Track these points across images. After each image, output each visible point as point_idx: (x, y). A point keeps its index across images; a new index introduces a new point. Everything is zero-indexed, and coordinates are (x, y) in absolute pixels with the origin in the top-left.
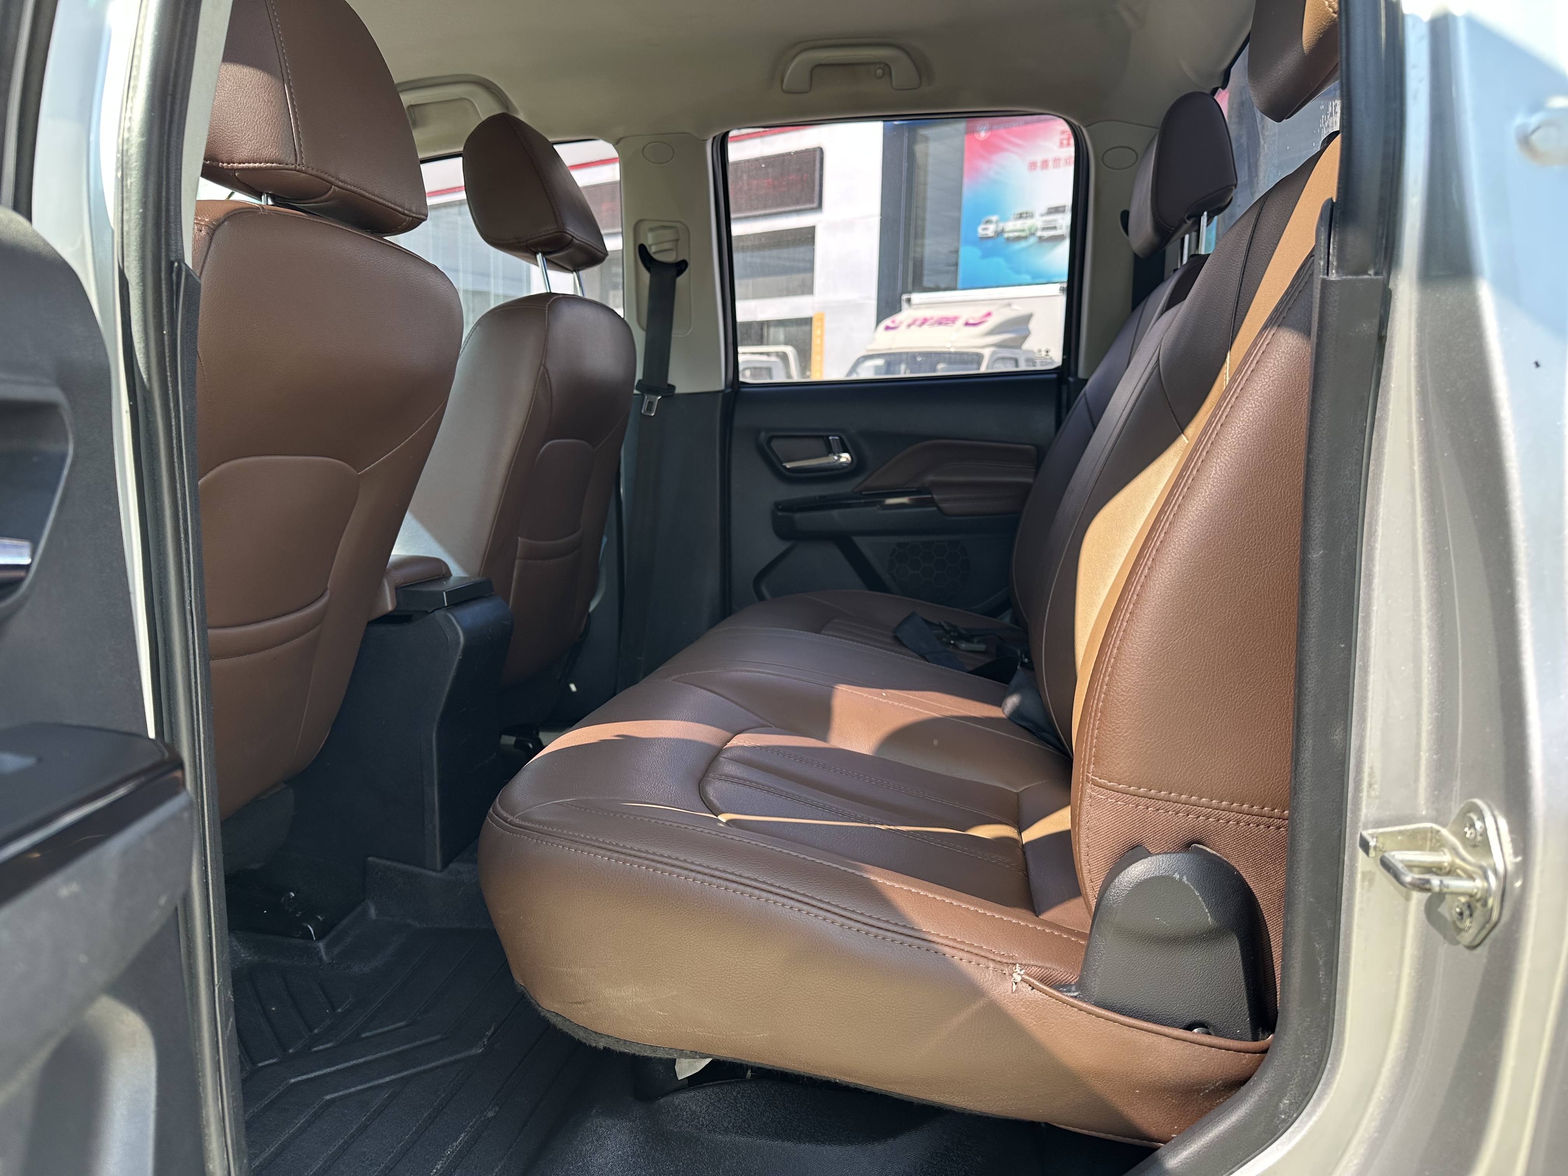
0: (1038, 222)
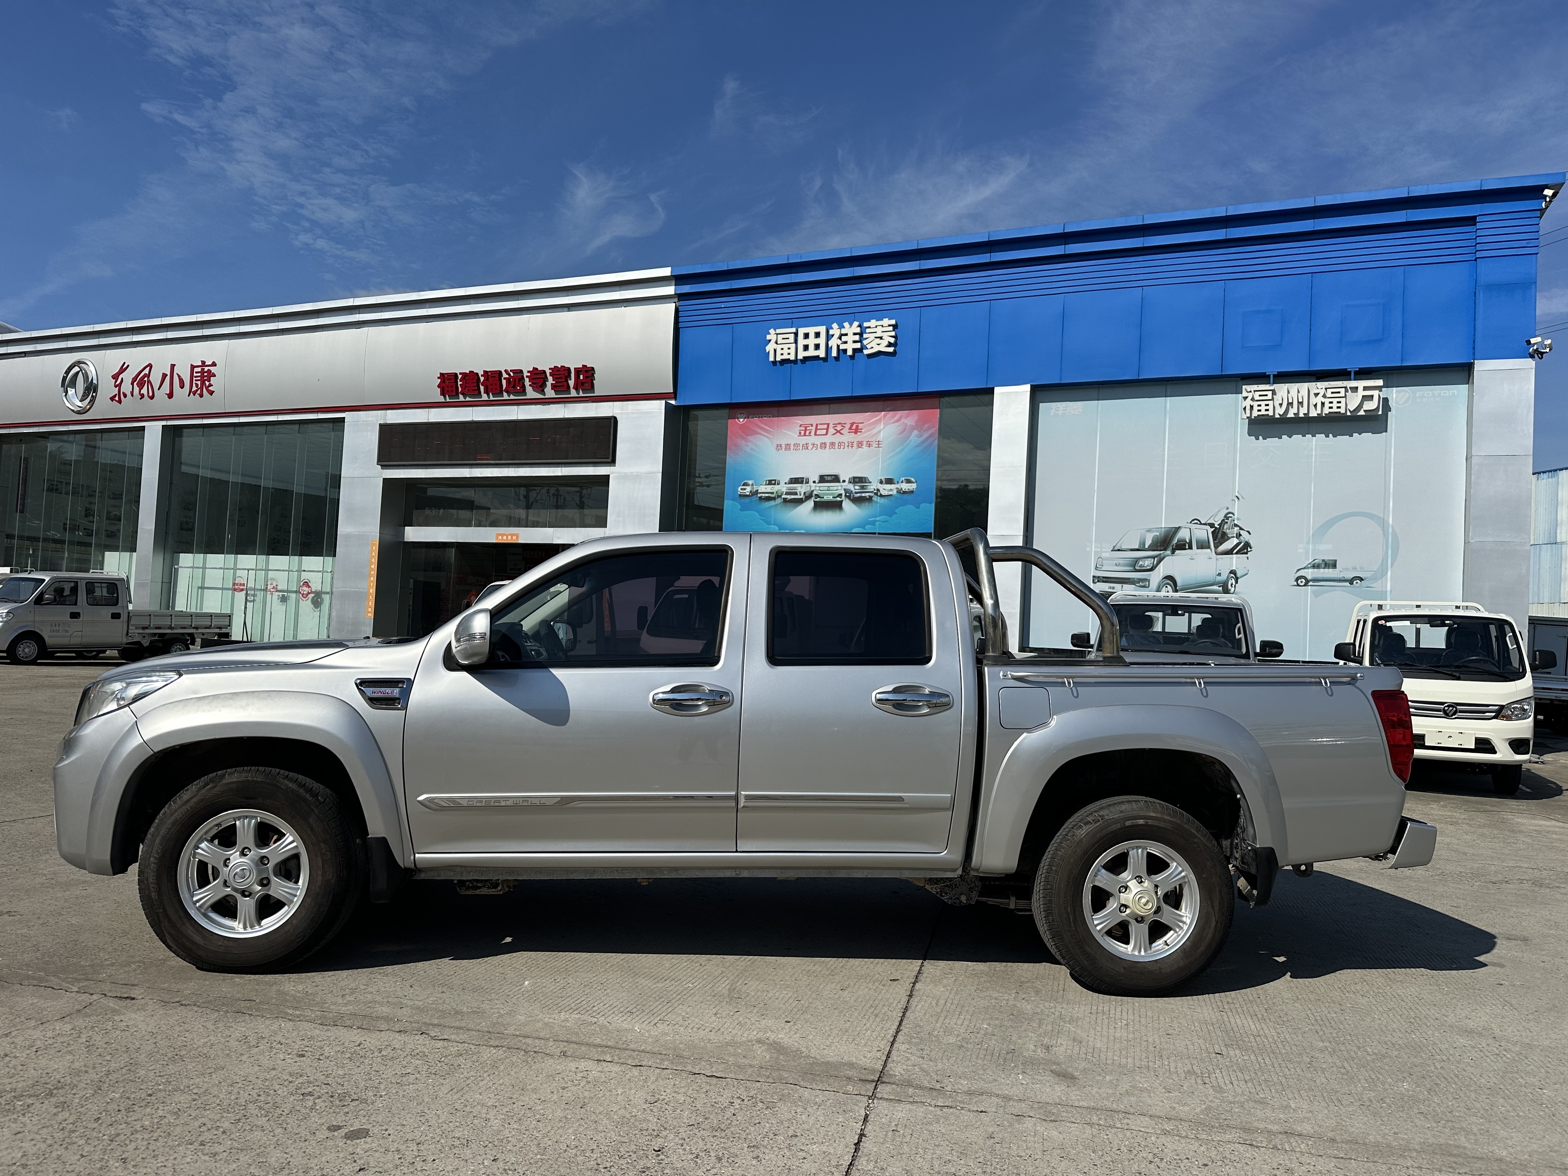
0: (783, 488)
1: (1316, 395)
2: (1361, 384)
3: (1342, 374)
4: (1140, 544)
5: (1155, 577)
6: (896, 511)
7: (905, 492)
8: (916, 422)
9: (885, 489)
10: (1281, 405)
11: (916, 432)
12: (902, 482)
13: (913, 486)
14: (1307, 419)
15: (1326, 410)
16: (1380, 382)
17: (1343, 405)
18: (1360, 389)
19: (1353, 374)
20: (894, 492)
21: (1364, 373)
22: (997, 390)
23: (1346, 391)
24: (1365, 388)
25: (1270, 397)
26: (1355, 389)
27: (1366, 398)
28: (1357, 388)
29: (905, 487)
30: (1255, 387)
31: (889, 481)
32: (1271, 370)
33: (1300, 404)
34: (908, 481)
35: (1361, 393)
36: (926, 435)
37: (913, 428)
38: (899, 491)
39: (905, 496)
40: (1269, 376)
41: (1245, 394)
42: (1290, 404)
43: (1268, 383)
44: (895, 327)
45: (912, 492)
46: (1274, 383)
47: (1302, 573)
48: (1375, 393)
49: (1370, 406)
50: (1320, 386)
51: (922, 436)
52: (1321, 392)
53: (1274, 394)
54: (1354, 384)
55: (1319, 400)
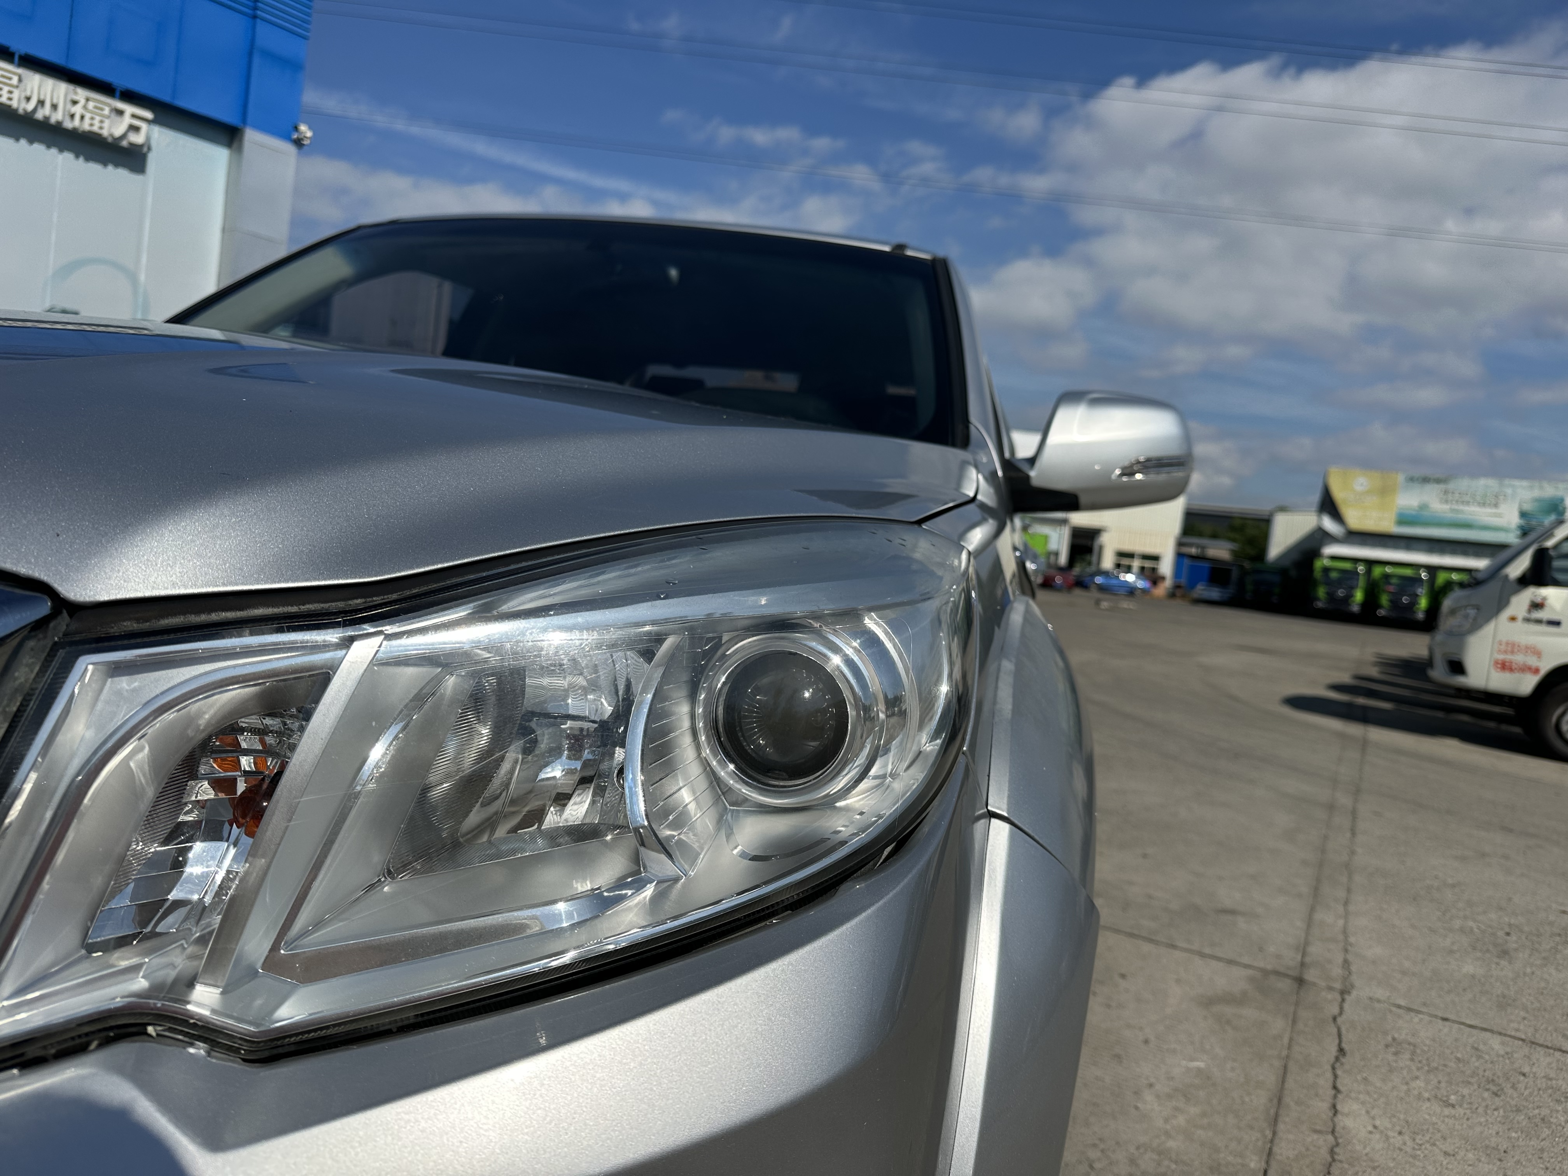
1: (75, 103)
2: (129, 109)
3: (104, 87)
10: (28, 99)
14: (59, 128)
15: (86, 126)
16: (149, 115)
17: (106, 126)
18: (128, 115)
19: (118, 94)
21: (129, 97)
23: (111, 112)
24: (134, 116)
25: (15, 83)
26: (120, 113)
27: (135, 129)
28: (124, 112)
32: (20, 49)
33: (54, 107)
35: (127, 120)
40: (13, 54)
42: (41, 103)
43: (13, 63)
46: (20, 66)
48: (144, 126)
49: (138, 139)
50: (81, 94)
52: (82, 102)
53: (20, 80)
54: (120, 105)
55: (78, 110)
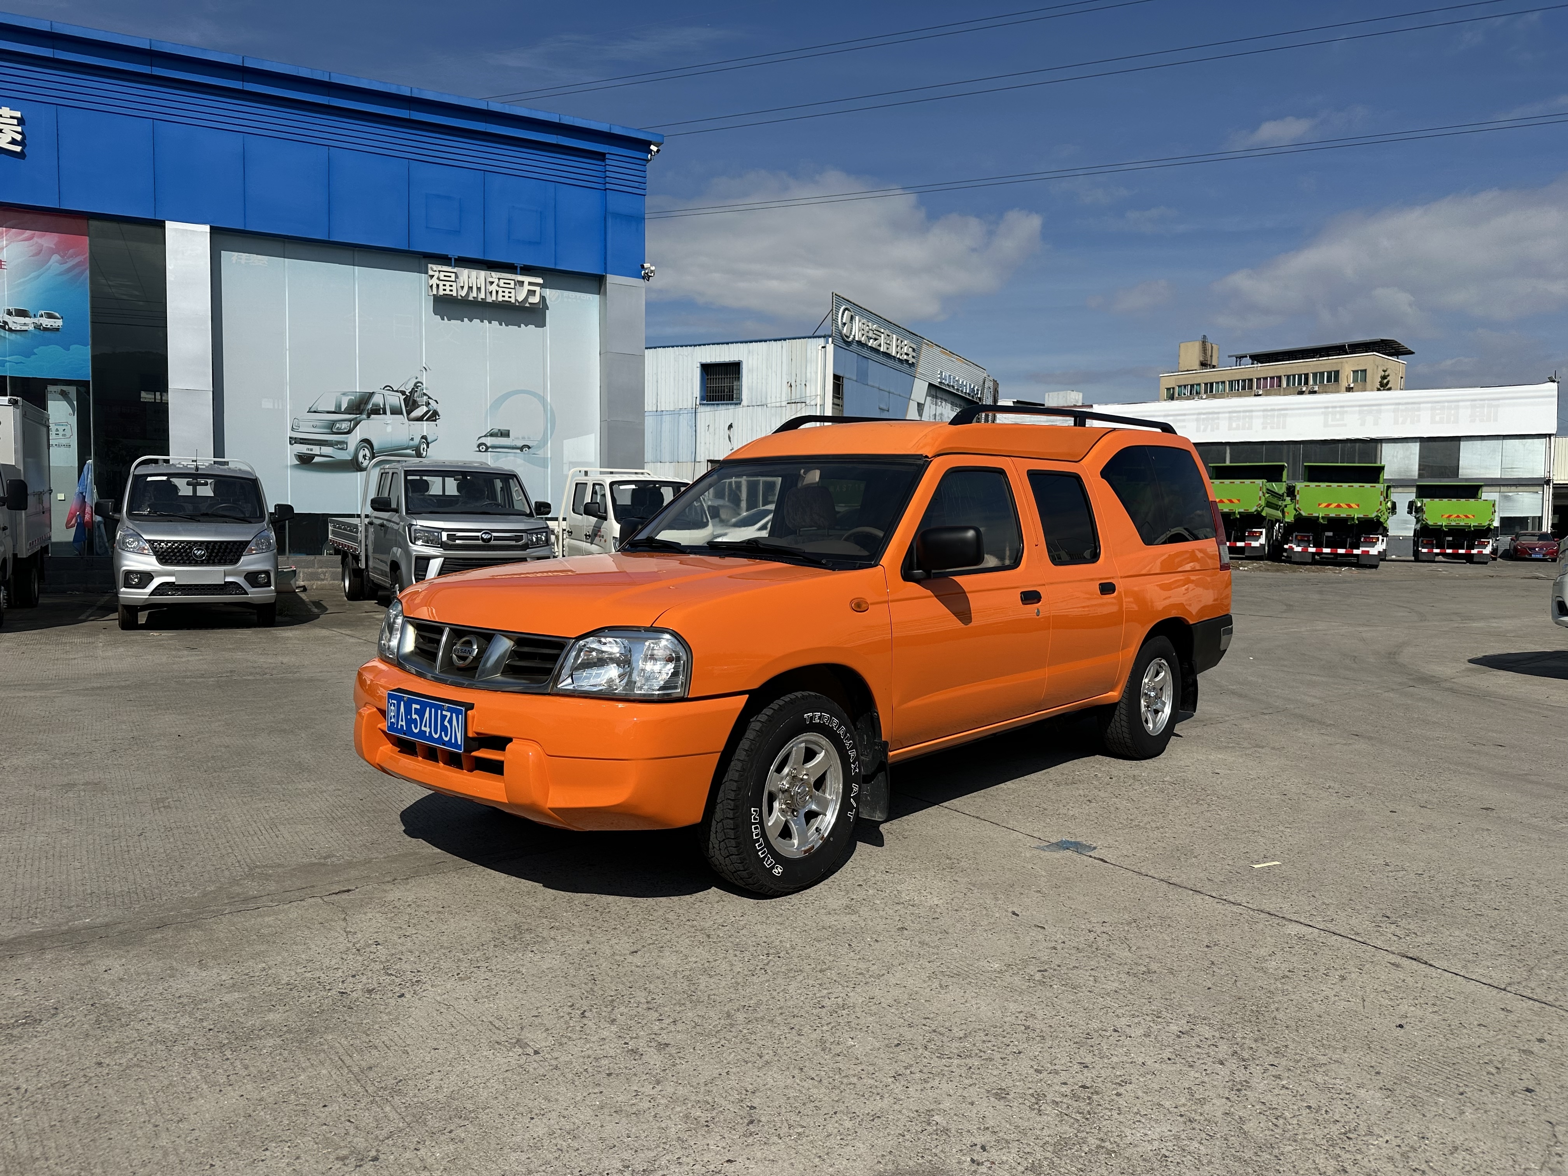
1: (492, 283)
2: (527, 279)
3: (509, 268)
4: (336, 407)
5: (353, 440)
6: (35, 351)
7: (46, 329)
8: (55, 245)
9: (16, 323)
10: (462, 287)
11: (56, 257)
12: (41, 316)
13: (59, 323)
14: (484, 304)
15: (500, 299)
16: (540, 281)
17: (513, 295)
18: (526, 284)
19: (519, 269)
20: (31, 328)
21: (527, 270)
22: (168, 224)
23: (515, 285)
24: (530, 284)
25: (453, 279)
26: (521, 283)
27: (532, 293)
28: (523, 282)
29: (46, 322)
30: (440, 268)
31: (22, 313)
32: (453, 253)
33: (479, 289)
34: (50, 316)
35: (527, 287)
36: (70, 264)
37: (52, 252)
38: (38, 327)
39: (47, 334)
40: (450, 259)
41: (431, 273)
42: (470, 288)
43: (449, 265)
44: (21, 121)
45: (57, 329)
46: (455, 266)
47: (483, 440)
48: (537, 289)
49: (535, 299)
50: (495, 276)
51: (66, 262)
52: (496, 281)
53: (457, 277)
54: (520, 278)
55: (494, 288)
